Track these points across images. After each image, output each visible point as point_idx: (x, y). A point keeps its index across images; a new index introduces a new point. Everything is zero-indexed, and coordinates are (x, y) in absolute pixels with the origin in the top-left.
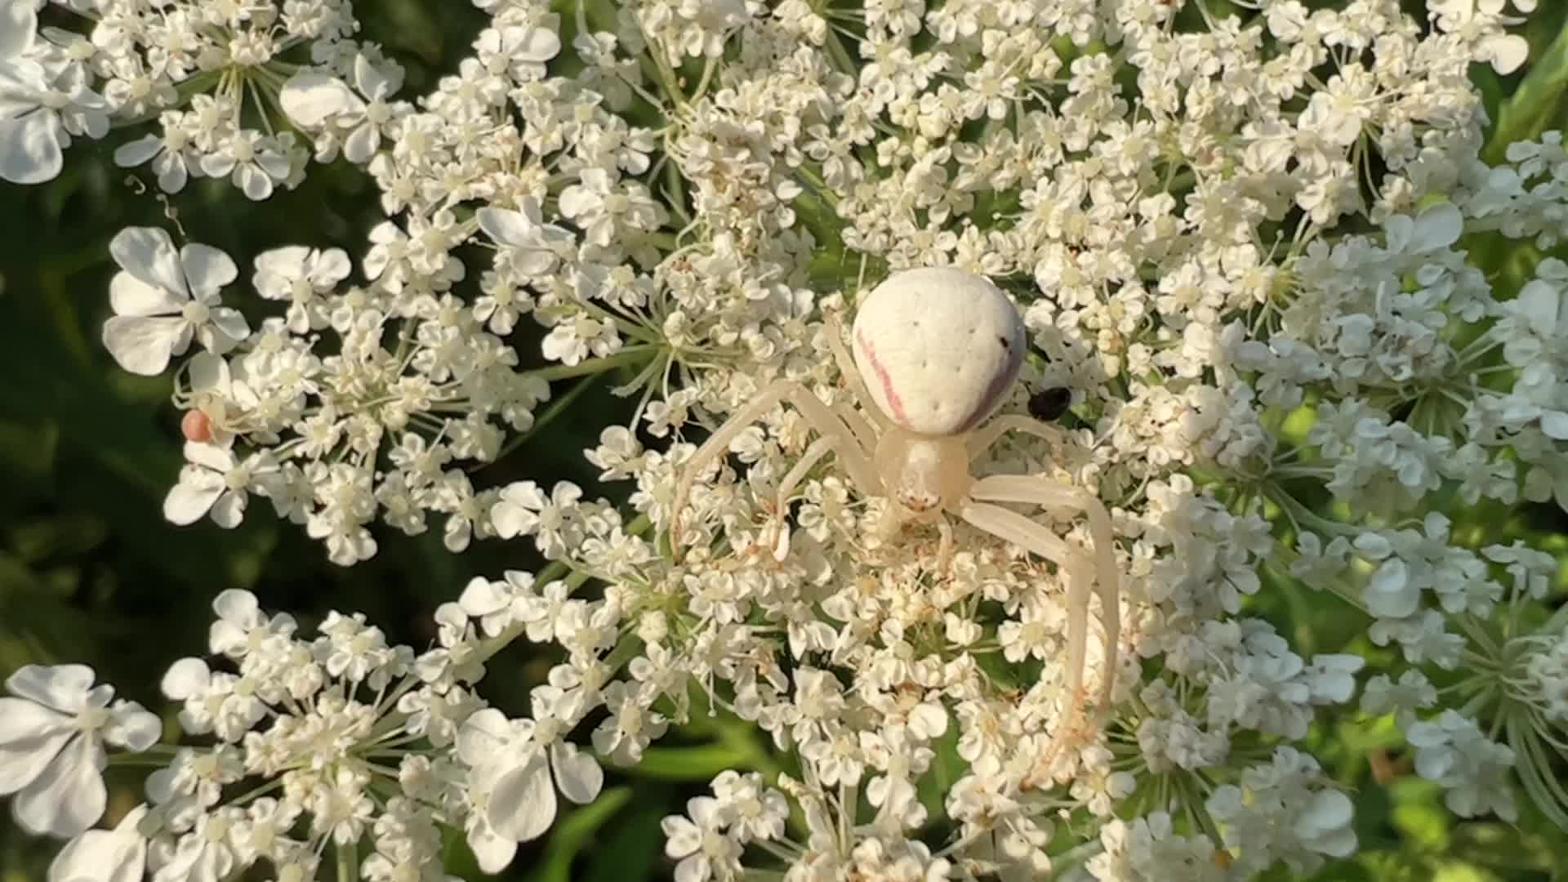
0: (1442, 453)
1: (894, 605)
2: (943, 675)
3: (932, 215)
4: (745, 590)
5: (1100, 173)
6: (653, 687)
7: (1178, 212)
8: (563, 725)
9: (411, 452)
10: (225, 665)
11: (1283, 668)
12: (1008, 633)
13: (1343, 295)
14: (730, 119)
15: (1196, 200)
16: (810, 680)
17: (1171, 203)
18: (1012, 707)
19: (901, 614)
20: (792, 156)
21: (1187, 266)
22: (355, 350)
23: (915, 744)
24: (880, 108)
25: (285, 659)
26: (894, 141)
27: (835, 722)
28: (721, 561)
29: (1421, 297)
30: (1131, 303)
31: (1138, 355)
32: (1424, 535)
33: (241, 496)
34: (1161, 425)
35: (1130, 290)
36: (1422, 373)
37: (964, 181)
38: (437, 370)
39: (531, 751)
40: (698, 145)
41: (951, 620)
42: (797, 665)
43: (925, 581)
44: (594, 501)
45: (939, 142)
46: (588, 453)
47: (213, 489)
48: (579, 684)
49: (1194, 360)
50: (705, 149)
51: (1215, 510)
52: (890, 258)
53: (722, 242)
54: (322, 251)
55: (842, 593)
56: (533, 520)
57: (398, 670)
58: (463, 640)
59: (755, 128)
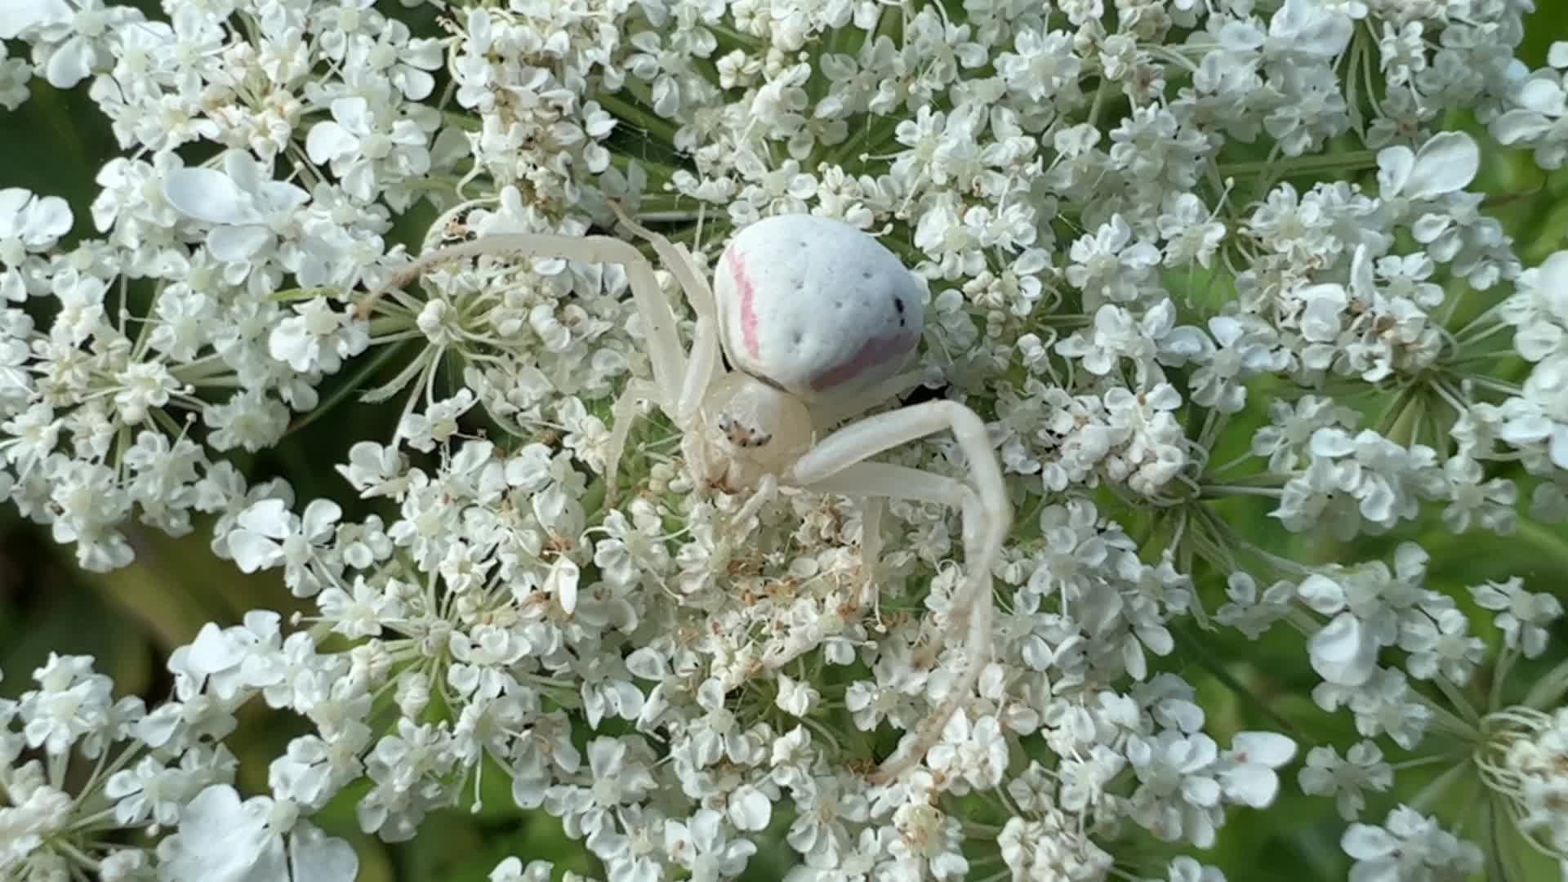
0: (1423, 469)
1: (715, 663)
2: (769, 755)
3: (791, 148)
4: (525, 649)
5: (1005, 96)
6: (410, 769)
7: (1105, 144)
8: (305, 808)
9: (150, 450)
11: (1192, 755)
12: (859, 698)
13: (1310, 261)
14: (528, 29)
15: (1123, 138)
16: (608, 754)
17: (1096, 135)
18: (861, 783)
19: (724, 675)
20: (610, 76)
21: (1105, 227)
22: (69, 331)
23: (732, 836)
24: (720, 10)
26: (738, 55)
27: (635, 808)
28: (496, 612)
29: (1415, 262)
30: (1029, 277)
31: (1032, 347)
32: (1394, 575)
34: (1060, 436)
35: (1032, 260)
36: (1407, 363)
37: (829, 107)
38: (180, 347)
39: (264, 842)
40: (476, 70)
41: (785, 683)
42: (593, 736)
43: (756, 634)
44: (359, 521)
45: (791, 58)
46: (340, 468)
48: (325, 760)
49: (1107, 351)
50: (486, 73)
51: (1123, 551)
52: (733, 211)
53: (508, 195)
54: (40, 198)
55: (657, 643)
56: (277, 552)
57: (118, 732)
58: (203, 691)
59: (558, 42)
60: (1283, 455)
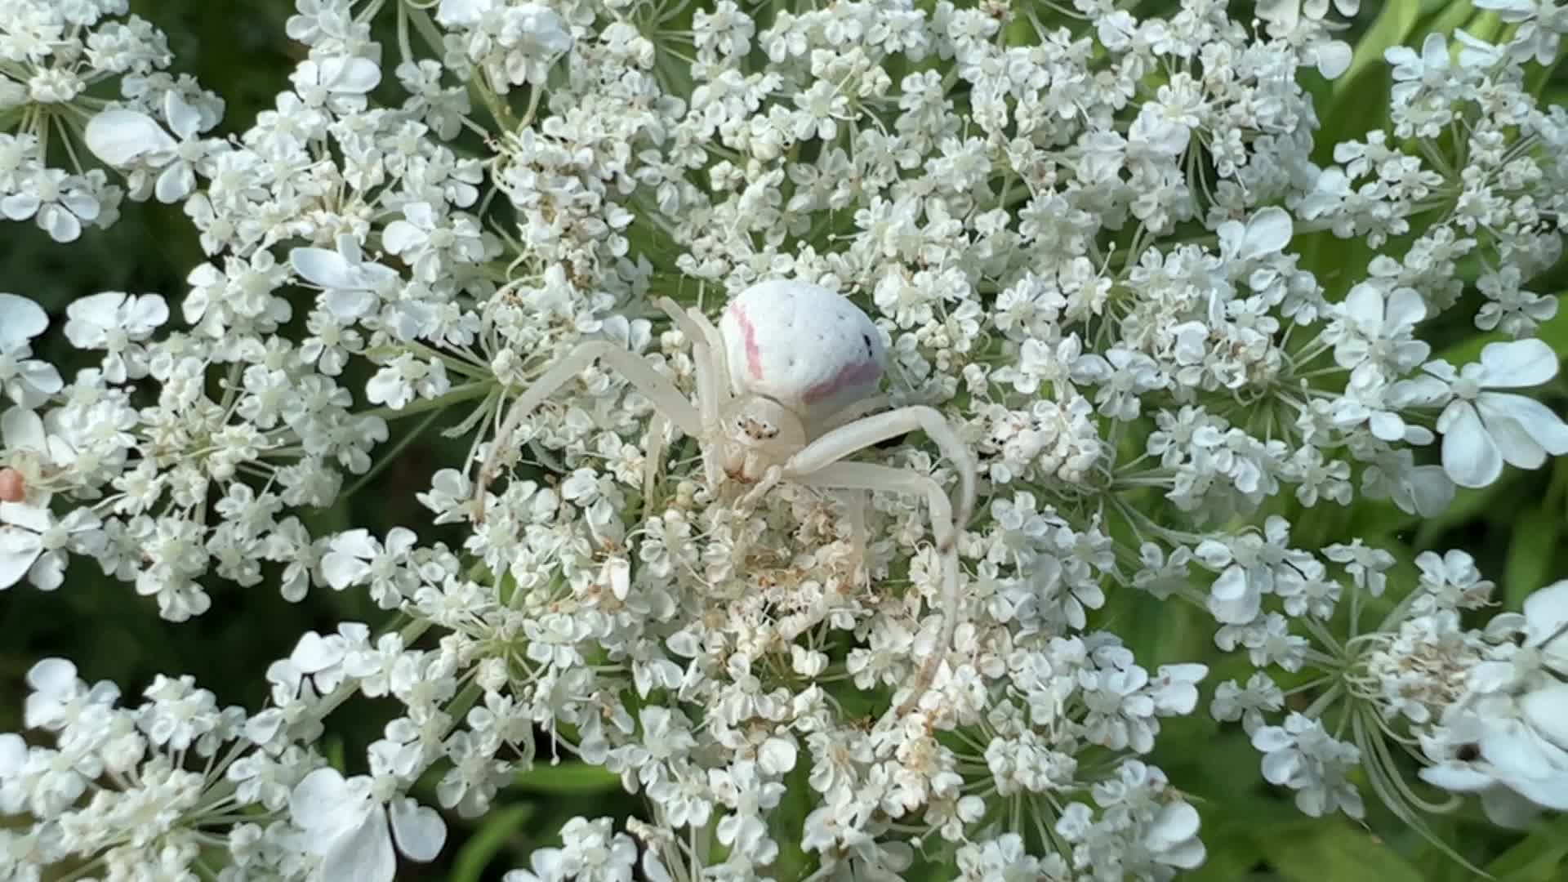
0: (1278, 457)
1: (740, 639)
2: (792, 708)
3: (768, 237)
4: (586, 631)
5: (935, 190)
6: (494, 737)
7: (1013, 226)
8: (401, 780)
9: (238, 502)
11: (1127, 683)
12: (857, 662)
13: (1177, 304)
14: (559, 147)
15: (1029, 215)
16: (656, 718)
17: (1005, 218)
18: (865, 735)
19: (747, 648)
20: (625, 183)
21: (1021, 282)
22: (174, 399)
23: (765, 779)
24: (710, 131)
26: (725, 165)
27: (683, 761)
28: (561, 602)
29: (1253, 302)
30: (968, 322)
31: (974, 374)
32: (1265, 540)
33: (60, 556)
34: (1001, 443)
35: (969, 309)
36: (1257, 377)
37: (799, 202)
38: (264, 415)
39: (369, 810)
40: (525, 177)
41: (798, 652)
42: (643, 704)
43: (772, 613)
44: (430, 547)
45: (769, 165)
46: (421, 496)
47: (28, 552)
48: (417, 739)
49: (1032, 375)
50: (531, 179)
51: (1059, 526)
52: (728, 283)
53: (553, 275)
54: (138, 297)
55: (689, 628)
56: (366, 569)
57: (229, 734)
58: (298, 697)
59: (584, 156)
60: (1171, 453)
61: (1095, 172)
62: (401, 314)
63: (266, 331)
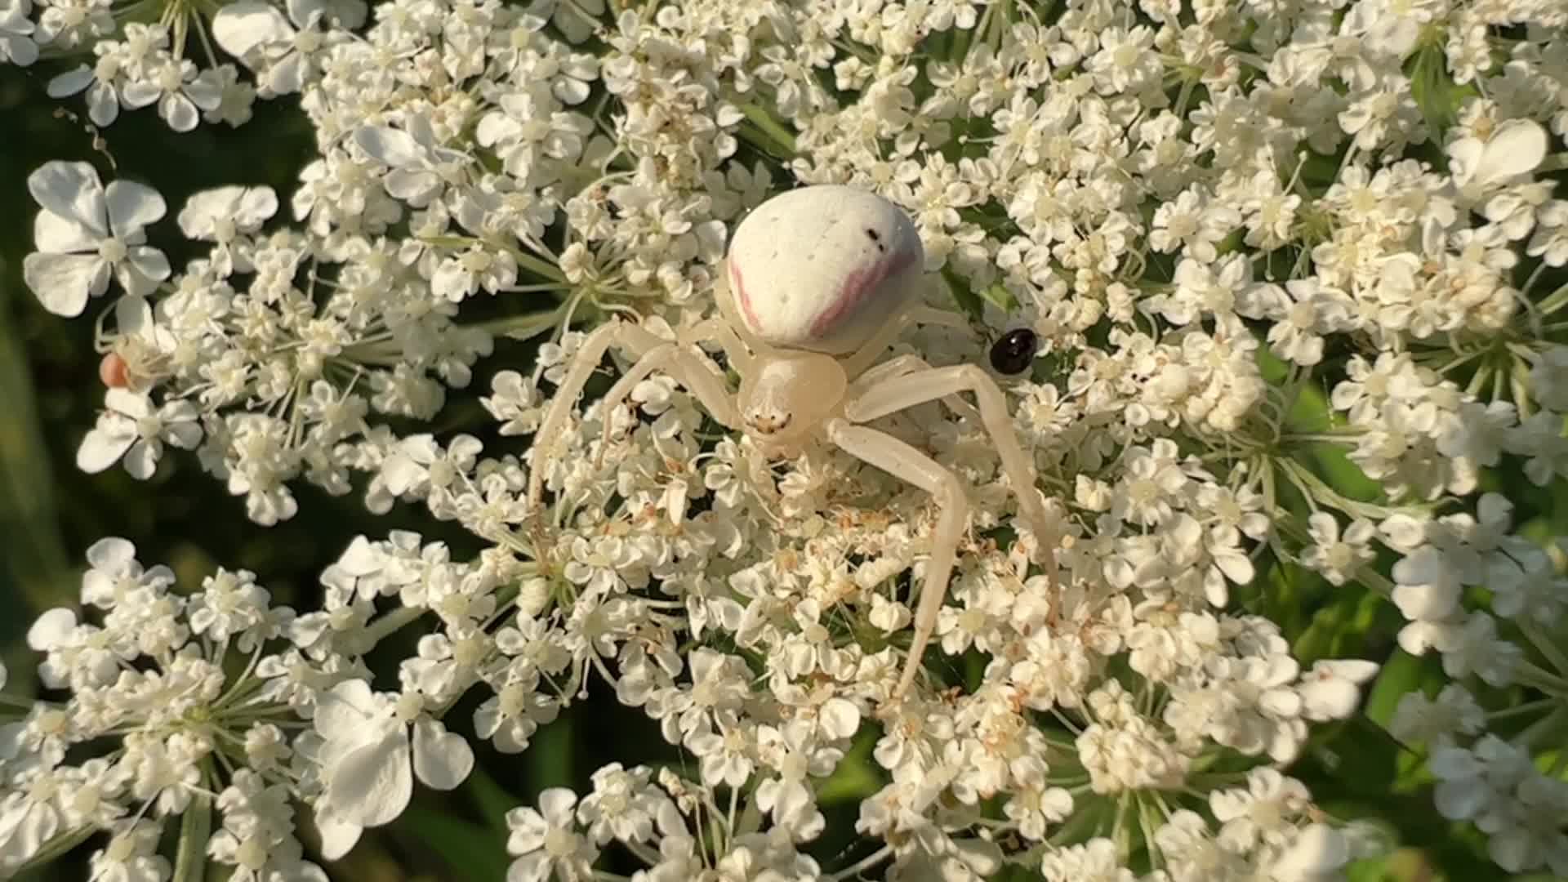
0: (1502, 420)
1: (812, 584)
2: (857, 671)
3: (899, 146)
4: (635, 556)
5: (1092, 90)
6: (525, 662)
7: (1185, 136)
8: (430, 701)
10: (92, 616)
12: (948, 622)
13: (1385, 229)
14: (672, 40)
15: (1204, 118)
16: (708, 664)
17: (1176, 123)
18: (950, 709)
19: (819, 593)
20: (740, 79)
21: (1184, 194)
22: (265, 290)
24: (839, 23)
25: (147, 613)
26: (853, 61)
27: (731, 712)
28: (612, 524)
29: (1486, 233)
30: (1114, 237)
31: (1118, 295)
32: (1478, 520)
33: (154, 446)
34: (1144, 380)
35: (1116, 220)
37: (931, 105)
38: (355, 313)
39: (391, 728)
40: (626, 65)
41: (878, 600)
42: (695, 646)
44: (499, 459)
45: (899, 61)
46: (484, 400)
47: (125, 437)
48: (451, 658)
49: (1189, 305)
50: (631, 67)
51: (1202, 481)
53: (645, 170)
54: (252, 190)
55: (758, 567)
56: (424, 475)
57: (271, 632)
58: (350, 603)
59: (697, 46)
60: (1362, 408)
61: (1291, 71)
62: (464, 198)
63: (375, 231)
